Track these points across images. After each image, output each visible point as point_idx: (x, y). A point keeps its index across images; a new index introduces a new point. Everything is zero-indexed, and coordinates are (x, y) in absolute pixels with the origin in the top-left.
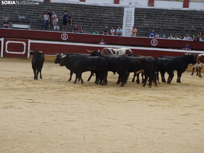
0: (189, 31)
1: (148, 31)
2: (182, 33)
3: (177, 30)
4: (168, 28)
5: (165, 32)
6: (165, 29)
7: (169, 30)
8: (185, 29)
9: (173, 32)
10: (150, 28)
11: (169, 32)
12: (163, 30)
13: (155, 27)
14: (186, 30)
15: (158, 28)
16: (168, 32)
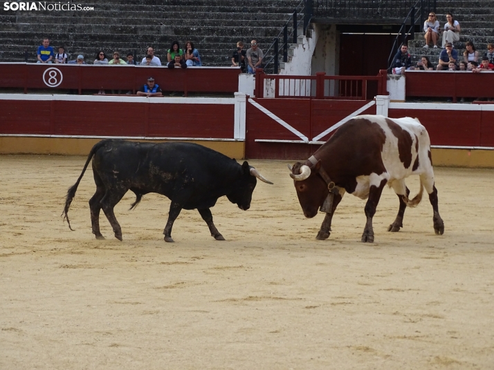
0: (153, 38)
1: (32, 43)
2: (135, 45)
3: (119, 39)
4: (93, 33)
5: (81, 45)
6: (82, 37)
7: (93, 38)
8: (140, 33)
9: (107, 45)
10: (37, 34)
11: (96, 45)
12: (76, 38)
13: (53, 31)
14: (145, 37)
15: (60, 32)
16: (92, 45)
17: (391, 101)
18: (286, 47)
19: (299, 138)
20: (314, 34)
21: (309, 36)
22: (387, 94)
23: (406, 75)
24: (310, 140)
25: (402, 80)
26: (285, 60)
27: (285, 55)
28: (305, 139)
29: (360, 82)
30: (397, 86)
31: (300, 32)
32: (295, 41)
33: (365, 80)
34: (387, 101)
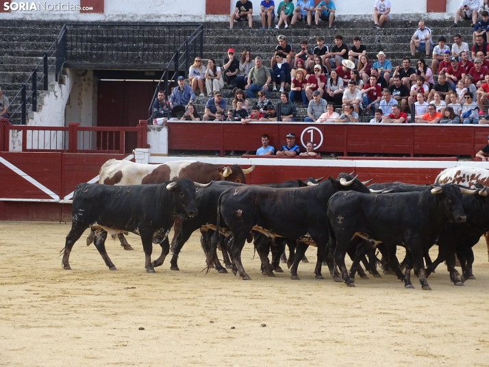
17: (152, 155)
18: (35, 95)
19: (48, 197)
20: (68, 80)
21: (61, 82)
22: (148, 147)
23: (169, 125)
24: (62, 198)
25: (165, 131)
26: (35, 109)
27: (34, 103)
28: (56, 198)
29: (118, 133)
30: (158, 138)
31: (51, 78)
32: (46, 88)
33: (123, 131)
34: (147, 155)
